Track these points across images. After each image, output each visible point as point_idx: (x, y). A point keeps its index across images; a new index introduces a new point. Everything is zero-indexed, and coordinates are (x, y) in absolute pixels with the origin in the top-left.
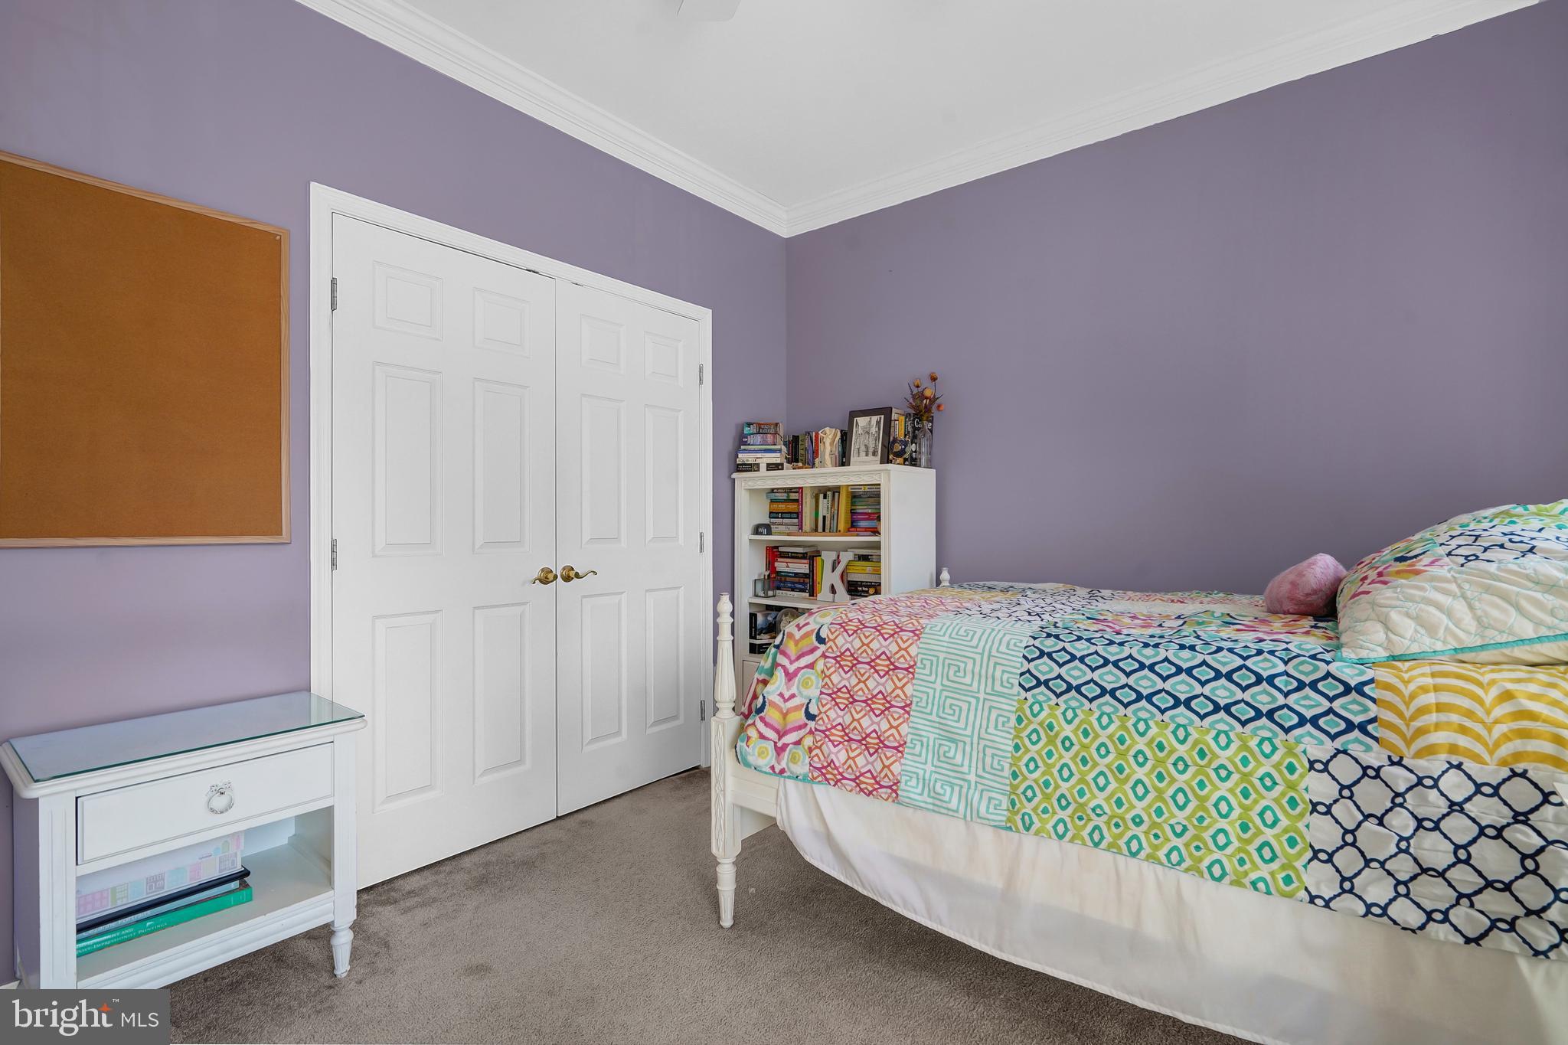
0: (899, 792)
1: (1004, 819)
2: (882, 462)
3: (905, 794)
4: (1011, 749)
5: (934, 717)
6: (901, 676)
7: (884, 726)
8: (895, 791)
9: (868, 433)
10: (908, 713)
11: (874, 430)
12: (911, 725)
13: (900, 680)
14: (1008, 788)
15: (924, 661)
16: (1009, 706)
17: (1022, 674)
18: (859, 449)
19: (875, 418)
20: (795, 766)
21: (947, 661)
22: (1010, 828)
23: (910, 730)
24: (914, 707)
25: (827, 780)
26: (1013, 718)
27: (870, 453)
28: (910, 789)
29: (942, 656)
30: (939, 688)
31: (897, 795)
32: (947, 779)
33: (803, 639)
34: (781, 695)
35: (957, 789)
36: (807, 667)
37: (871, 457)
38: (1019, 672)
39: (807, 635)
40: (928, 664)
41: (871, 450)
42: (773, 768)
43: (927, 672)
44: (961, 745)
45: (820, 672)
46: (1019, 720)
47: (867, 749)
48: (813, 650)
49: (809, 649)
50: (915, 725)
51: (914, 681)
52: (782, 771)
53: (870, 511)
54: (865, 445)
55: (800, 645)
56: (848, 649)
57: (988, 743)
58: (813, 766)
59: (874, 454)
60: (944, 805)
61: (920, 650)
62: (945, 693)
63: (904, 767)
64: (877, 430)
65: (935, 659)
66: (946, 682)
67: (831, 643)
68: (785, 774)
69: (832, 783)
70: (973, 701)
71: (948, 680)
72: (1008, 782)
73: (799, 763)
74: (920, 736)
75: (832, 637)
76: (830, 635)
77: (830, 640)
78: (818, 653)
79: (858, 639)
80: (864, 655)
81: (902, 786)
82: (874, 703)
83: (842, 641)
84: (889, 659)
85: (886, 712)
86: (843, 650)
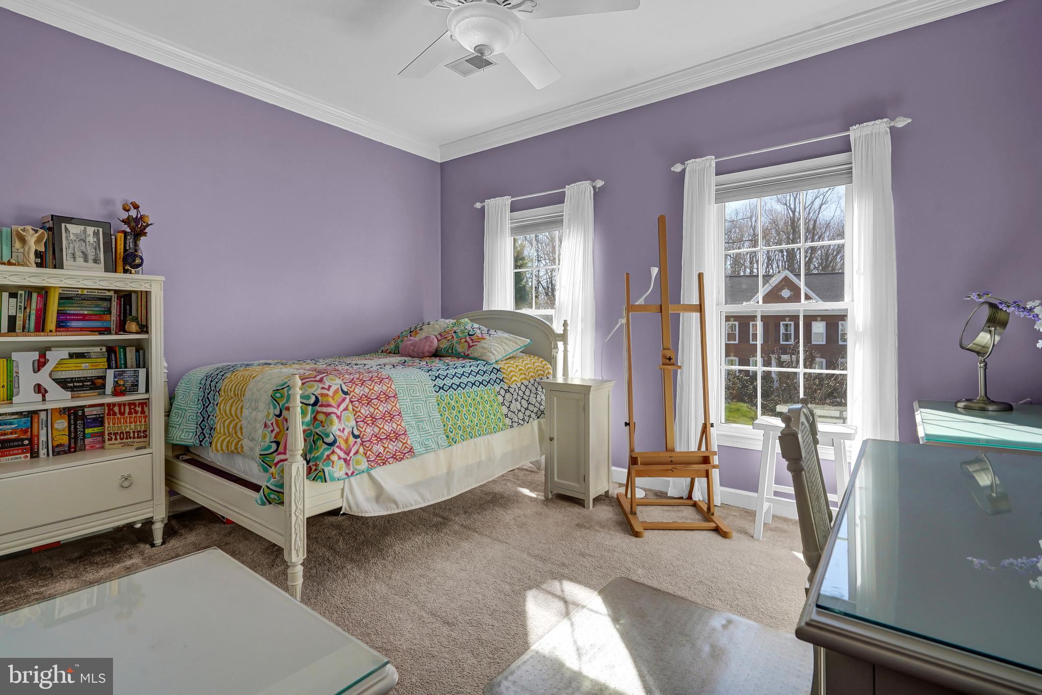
0: (414, 451)
1: (447, 443)
2: (106, 270)
3: (417, 451)
4: (440, 416)
5: (412, 415)
6: (393, 400)
7: (395, 426)
8: (413, 452)
9: (85, 241)
10: (401, 416)
11: (91, 239)
12: (405, 421)
13: (393, 402)
14: (444, 432)
15: (400, 391)
16: (434, 400)
17: (434, 386)
18: (74, 254)
19: (90, 230)
20: (360, 466)
21: (409, 388)
22: (451, 445)
23: (406, 424)
24: (402, 413)
25: (379, 464)
26: (436, 404)
27: (91, 261)
28: (417, 448)
29: (405, 386)
30: (409, 400)
31: (414, 453)
32: (425, 438)
33: (335, 395)
34: (339, 430)
35: (430, 440)
36: (344, 410)
37: (91, 264)
38: (433, 386)
39: (336, 392)
40: (401, 391)
41: (91, 257)
42: (347, 474)
43: (402, 395)
44: (424, 422)
45: (352, 411)
46: (438, 404)
47: (391, 440)
48: (344, 400)
49: (341, 400)
50: (406, 421)
51: (399, 401)
52: (353, 473)
53: (86, 312)
54: (82, 252)
55: (336, 399)
56: (363, 394)
57: (433, 417)
58: (370, 461)
59: (96, 261)
60: (431, 448)
61: (396, 386)
62: (412, 403)
63: (411, 440)
64: (95, 240)
65: (403, 389)
66: (411, 398)
67: (352, 394)
68: (355, 474)
69: (381, 464)
70: (422, 402)
71: (411, 396)
72: (443, 429)
73: (362, 463)
74: (410, 424)
75: (352, 390)
76: (349, 388)
77: (351, 392)
78: (347, 401)
79: (366, 388)
80: (373, 395)
81: (415, 448)
82: (386, 417)
83: (358, 391)
84: (384, 394)
85: (393, 419)
86: (361, 395)
